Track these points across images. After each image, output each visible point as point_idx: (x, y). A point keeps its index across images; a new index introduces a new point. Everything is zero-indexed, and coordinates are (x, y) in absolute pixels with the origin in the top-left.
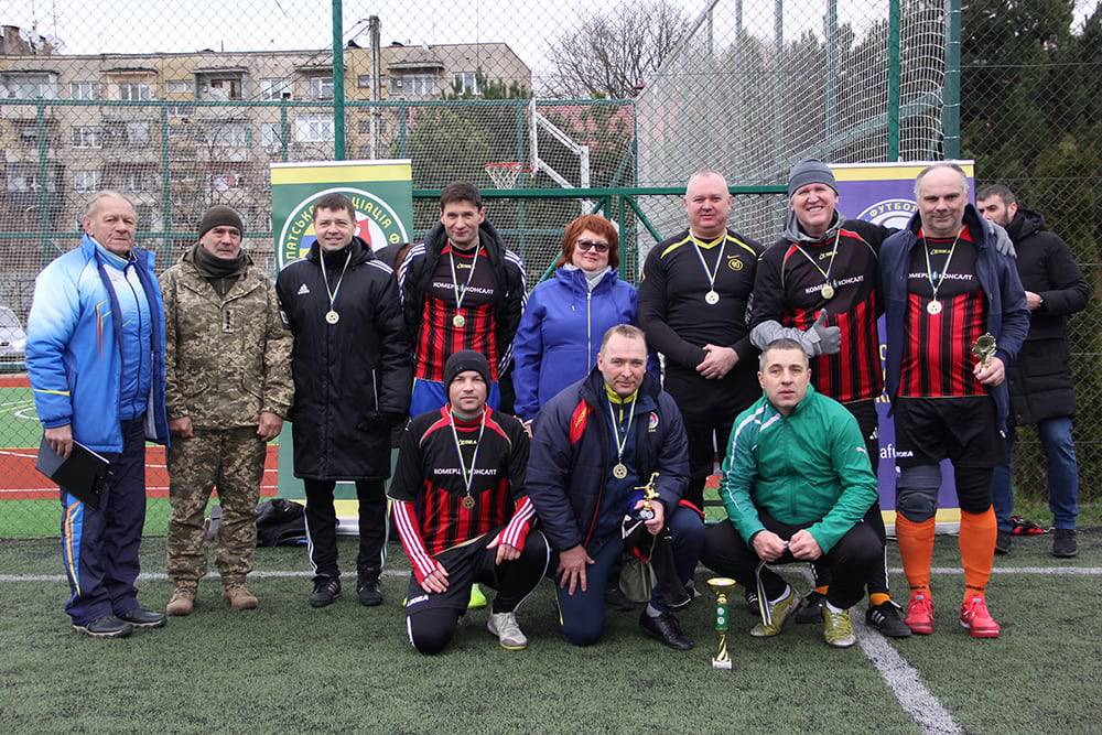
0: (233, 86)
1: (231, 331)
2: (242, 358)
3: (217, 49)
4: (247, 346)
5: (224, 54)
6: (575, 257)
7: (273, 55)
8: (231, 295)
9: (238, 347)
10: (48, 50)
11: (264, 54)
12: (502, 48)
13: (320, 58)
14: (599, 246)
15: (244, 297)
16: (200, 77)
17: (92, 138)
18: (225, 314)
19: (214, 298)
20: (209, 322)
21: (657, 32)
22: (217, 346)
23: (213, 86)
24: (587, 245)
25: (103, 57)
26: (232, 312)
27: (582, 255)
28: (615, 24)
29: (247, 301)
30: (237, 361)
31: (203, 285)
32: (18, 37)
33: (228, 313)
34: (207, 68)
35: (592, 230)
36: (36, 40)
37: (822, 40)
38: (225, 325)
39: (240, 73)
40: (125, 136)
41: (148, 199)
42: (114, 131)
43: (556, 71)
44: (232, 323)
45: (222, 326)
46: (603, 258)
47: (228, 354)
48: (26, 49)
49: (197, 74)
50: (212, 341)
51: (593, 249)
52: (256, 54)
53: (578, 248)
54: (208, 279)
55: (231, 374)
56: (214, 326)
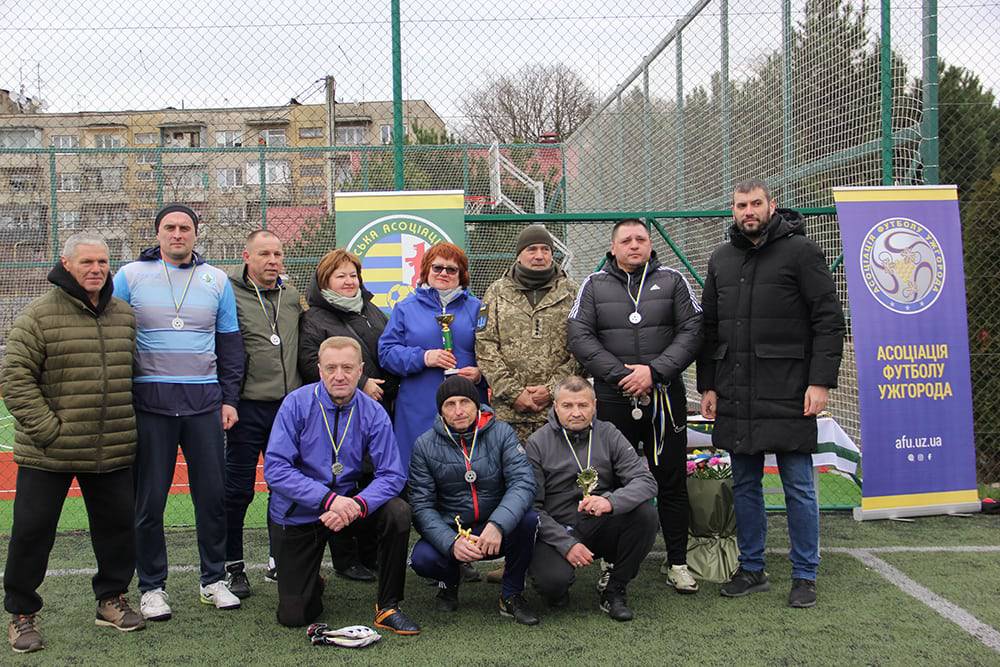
0: (192, 137)
1: (539, 336)
2: (549, 361)
3: (179, 107)
4: (554, 350)
5: (184, 111)
6: (430, 279)
7: (227, 111)
8: (541, 305)
9: (545, 352)
10: (34, 109)
11: (219, 111)
12: (422, 105)
13: (269, 114)
14: (450, 270)
15: (552, 306)
16: (164, 131)
17: (71, 182)
18: (534, 323)
19: (527, 308)
20: (522, 328)
21: (555, 90)
22: (527, 349)
23: (175, 138)
24: (439, 268)
25: (81, 115)
26: (541, 320)
27: (436, 277)
28: (520, 84)
29: (556, 310)
30: (544, 364)
31: (518, 297)
32: (8, 98)
33: (538, 321)
34: (170, 123)
35: (443, 256)
36: (23, 102)
37: (709, 93)
38: (534, 332)
39: (199, 127)
40: (100, 181)
41: (120, 234)
42: (90, 177)
43: (469, 122)
44: (540, 329)
45: (531, 332)
46: (454, 280)
47: (536, 358)
48: (14, 109)
49: (163, 129)
50: (524, 346)
51: (444, 272)
52: (211, 111)
53: (432, 272)
54: (523, 292)
55: (539, 375)
56: (525, 332)
